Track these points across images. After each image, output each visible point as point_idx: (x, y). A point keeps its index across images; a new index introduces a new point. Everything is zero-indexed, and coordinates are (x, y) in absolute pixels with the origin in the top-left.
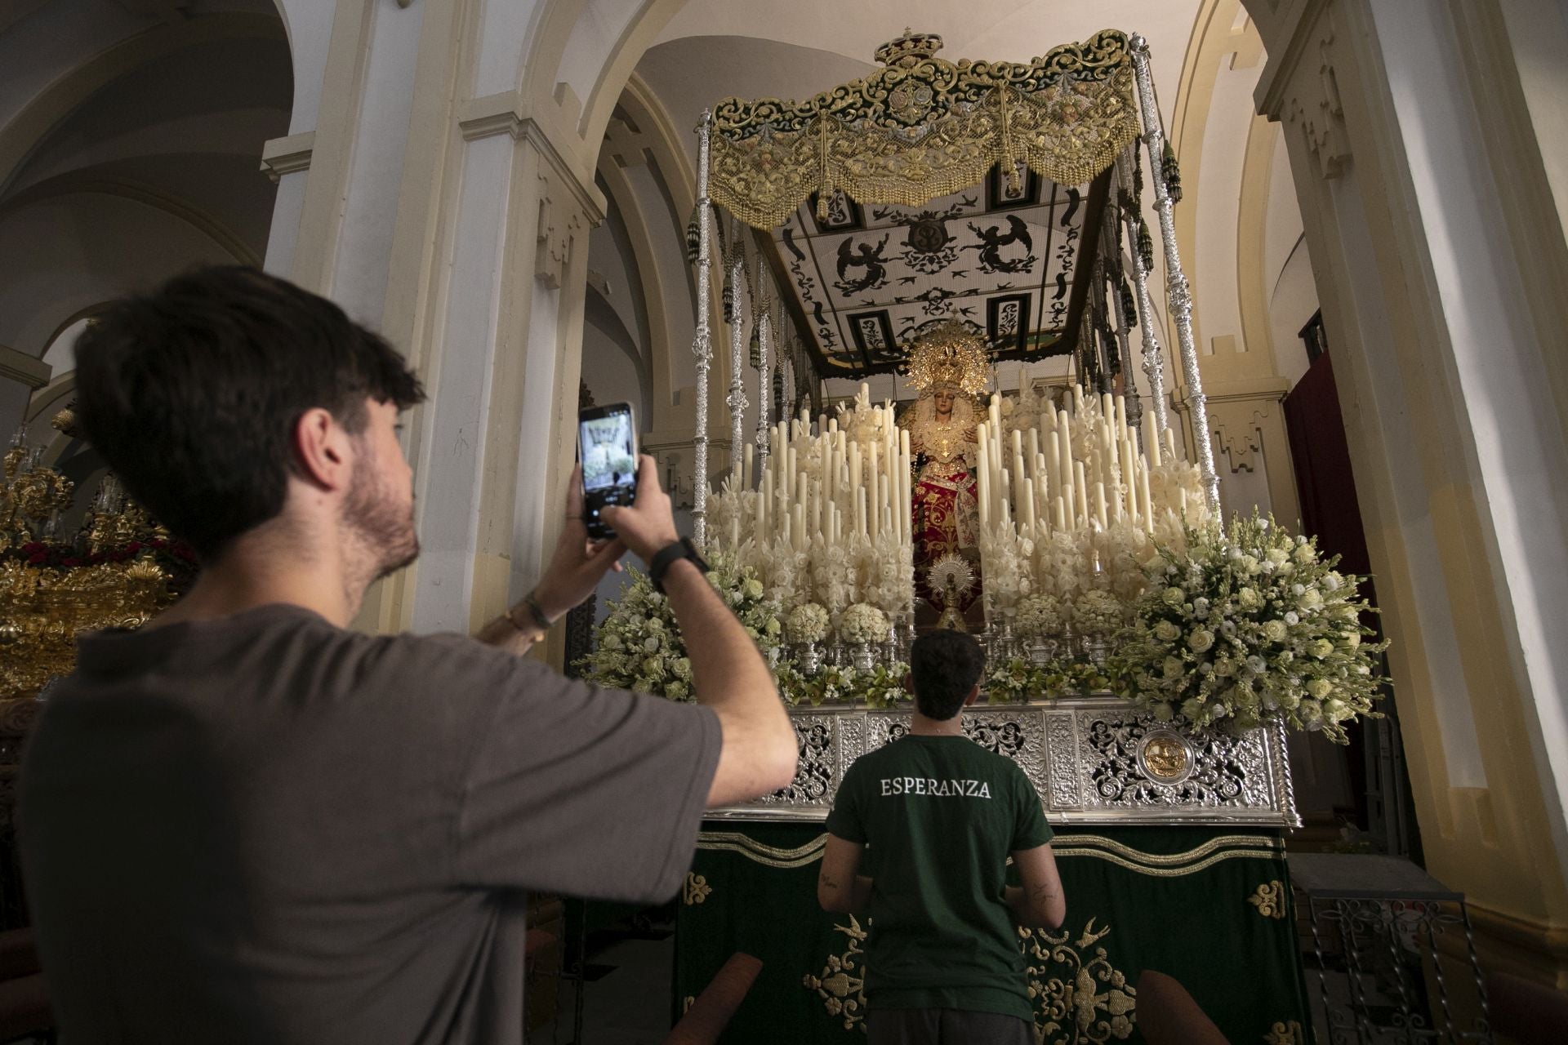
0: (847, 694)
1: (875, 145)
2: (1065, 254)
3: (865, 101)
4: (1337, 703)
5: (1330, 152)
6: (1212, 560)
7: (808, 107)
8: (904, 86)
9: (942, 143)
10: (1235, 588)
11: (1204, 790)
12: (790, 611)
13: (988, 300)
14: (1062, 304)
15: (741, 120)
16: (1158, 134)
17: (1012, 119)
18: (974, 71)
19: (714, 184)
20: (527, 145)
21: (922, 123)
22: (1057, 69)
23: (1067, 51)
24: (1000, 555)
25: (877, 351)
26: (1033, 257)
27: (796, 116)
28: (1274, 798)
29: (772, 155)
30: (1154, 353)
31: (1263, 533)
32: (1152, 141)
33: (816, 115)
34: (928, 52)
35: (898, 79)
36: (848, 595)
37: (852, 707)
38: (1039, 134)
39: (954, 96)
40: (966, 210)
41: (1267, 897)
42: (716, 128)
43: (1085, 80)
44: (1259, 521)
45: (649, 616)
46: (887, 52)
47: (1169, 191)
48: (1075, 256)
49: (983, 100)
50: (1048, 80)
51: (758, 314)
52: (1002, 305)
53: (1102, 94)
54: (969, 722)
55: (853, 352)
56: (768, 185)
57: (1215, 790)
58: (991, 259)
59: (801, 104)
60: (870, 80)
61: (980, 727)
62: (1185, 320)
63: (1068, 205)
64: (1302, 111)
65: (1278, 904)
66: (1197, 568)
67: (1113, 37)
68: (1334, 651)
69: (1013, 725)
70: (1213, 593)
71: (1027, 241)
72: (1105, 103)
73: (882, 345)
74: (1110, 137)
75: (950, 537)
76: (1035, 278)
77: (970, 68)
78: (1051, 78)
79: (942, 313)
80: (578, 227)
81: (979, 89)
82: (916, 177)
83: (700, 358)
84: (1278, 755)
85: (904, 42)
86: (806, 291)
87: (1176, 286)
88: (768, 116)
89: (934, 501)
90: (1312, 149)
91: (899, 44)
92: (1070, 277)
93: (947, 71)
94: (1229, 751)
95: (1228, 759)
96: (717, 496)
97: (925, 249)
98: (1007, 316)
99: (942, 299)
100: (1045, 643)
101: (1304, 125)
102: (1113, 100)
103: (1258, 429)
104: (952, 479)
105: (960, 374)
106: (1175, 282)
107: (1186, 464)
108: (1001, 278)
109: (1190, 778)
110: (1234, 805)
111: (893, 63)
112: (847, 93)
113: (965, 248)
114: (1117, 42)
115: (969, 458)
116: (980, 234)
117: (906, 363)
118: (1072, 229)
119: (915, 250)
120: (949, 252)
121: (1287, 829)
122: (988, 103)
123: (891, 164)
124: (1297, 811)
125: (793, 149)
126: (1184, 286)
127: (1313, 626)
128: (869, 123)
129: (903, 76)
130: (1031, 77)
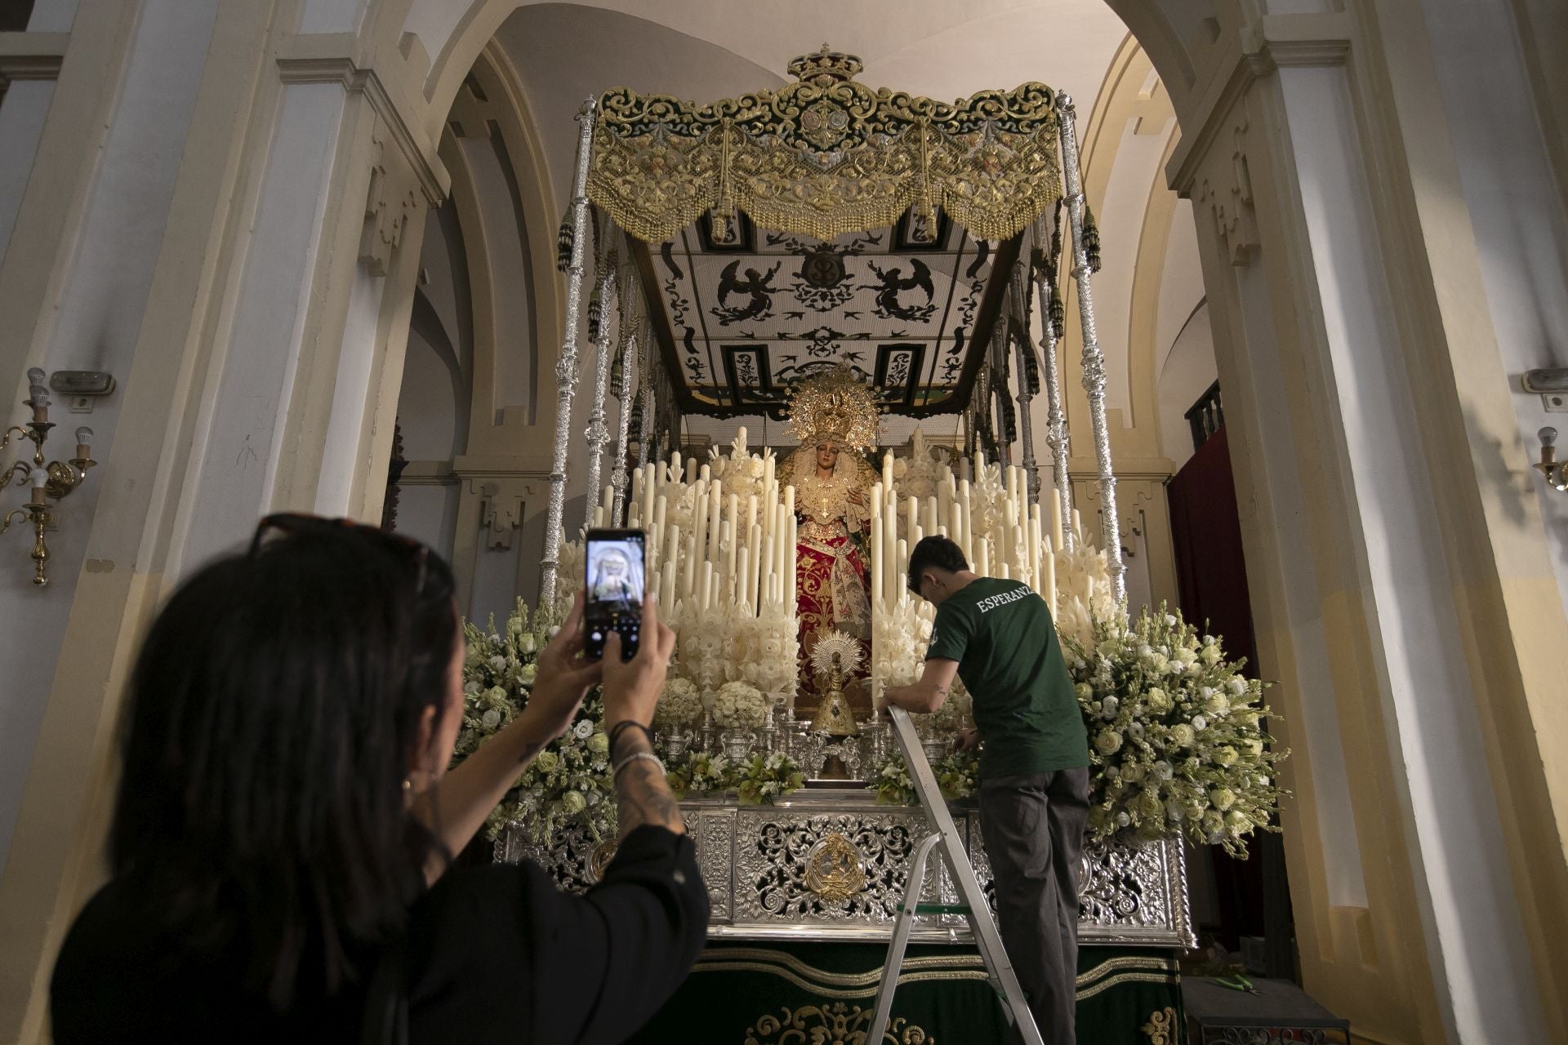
0: (716, 787)
1: (783, 166)
2: (967, 307)
3: (774, 115)
4: (1238, 815)
5: (1238, 239)
6: (1122, 656)
7: (710, 112)
8: (818, 106)
9: (855, 175)
10: (1145, 688)
11: (1100, 905)
13: (880, 346)
14: (957, 360)
15: (632, 115)
16: (1080, 198)
17: (932, 159)
18: (894, 102)
19: (594, 182)
20: (364, 100)
21: (835, 149)
22: (982, 115)
23: (992, 97)
24: (895, 635)
25: (749, 389)
26: (933, 306)
27: (695, 120)
28: (1171, 916)
29: (665, 160)
30: (1060, 426)
31: (1170, 630)
32: (1073, 205)
33: (718, 122)
34: (847, 74)
35: (812, 98)
36: (723, 671)
37: (721, 802)
38: (959, 180)
39: (872, 126)
40: (869, 247)
41: (1160, 1025)
42: (602, 119)
43: (1009, 130)
44: (1168, 617)
45: (489, 684)
46: (802, 66)
47: (1089, 259)
48: (977, 309)
49: (902, 134)
50: (971, 125)
51: (624, 336)
52: (893, 354)
53: (1026, 149)
54: (853, 824)
55: (723, 389)
56: (659, 192)
57: (1111, 906)
58: (888, 303)
59: (702, 107)
60: (782, 93)
61: (864, 830)
62: (1099, 397)
63: (975, 257)
64: (1213, 193)
65: (1171, 1033)
66: (1107, 663)
67: (1039, 91)
68: (1239, 759)
69: (901, 828)
70: (1121, 692)
71: (930, 289)
72: (1028, 159)
73: (757, 383)
74: (1032, 194)
75: (824, 606)
76: (932, 328)
77: (891, 98)
78: (975, 123)
79: (827, 355)
80: (414, 206)
81: (899, 122)
82: (825, 207)
83: (564, 382)
84: (1175, 870)
85: (821, 58)
86: (679, 314)
87: (1091, 360)
88: (663, 115)
89: (809, 567)
90: (1221, 233)
91: (816, 59)
92: (968, 332)
93: (865, 97)
94: (1127, 863)
95: (1125, 872)
96: (572, 544)
97: (819, 283)
98: (897, 366)
99: (829, 340)
100: (937, 735)
101: (1214, 208)
102: (1037, 156)
103: (1141, 512)
104: (830, 543)
105: (847, 427)
106: (1090, 355)
107: (1092, 550)
108: (895, 324)
109: (1087, 893)
110: (1130, 922)
112: (755, 104)
113: (862, 287)
114: (1043, 97)
115: (851, 521)
116: (880, 275)
117: (787, 407)
118: (977, 282)
119: (807, 283)
120: (844, 290)
121: (1182, 950)
122: (908, 138)
123: (799, 190)
124: (1193, 931)
125: (690, 156)
126: (1099, 361)
127: (1219, 732)
128: (777, 141)
129: (818, 95)
130: (954, 118)
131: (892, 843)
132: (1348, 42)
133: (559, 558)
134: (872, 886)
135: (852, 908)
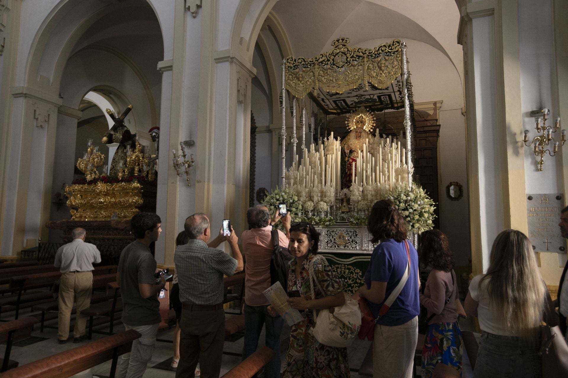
0: (317, 223)
1: (330, 74)
3: (328, 59)
7: (312, 60)
8: (338, 55)
9: (348, 74)
12: (304, 203)
15: (294, 64)
17: (367, 67)
18: (358, 51)
19: (286, 83)
20: (234, 63)
21: (343, 67)
22: (381, 51)
23: (384, 46)
25: (344, 108)
27: (309, 63)
29: (302, 75)
32: (404, 75)
33: (314, 63)
34: (346, 44)
35: (337, 53)
36: (318, 199)
38: (374, 72)
39: (352, 59)
42: (287, 66)
43: (388, 56)
45: (271, 205)
46: (335, 43)
49: (360, 60)
50: (378, 55)
52: (382, 97)
53: (392, 60)
54: (345, 230)
55: (336, 109)
56: (301, 84)
59: (310, 59)
60: (330, 52)
61: (348, 231)
67: (397, 42)
69: (355, 231)
72: (393, 63)
73: (346, 107)
77: (357, 51)
78: (379, 54)
80: (248, 81)
81: (359, 57)
82: (340, 84)
83: (283, 135)
85: (339, 40)
88: (301, 63)
91: (338, 41)
93: (350, 51)
96: (288, 172)
98: (385, 99)
99: (362, 96)
102: (395, 63)
111: (336, 47)
112: (323, 57)
122: (361, 62)
125: (308, 73)
127: (416, 212)
128: (329, 66)
129: (338, 51)
130: (373, 54)
131: (353, 234)
132: (494, 8)
133: (285, 176)
134: (349, 242)
135: (345, 247)
